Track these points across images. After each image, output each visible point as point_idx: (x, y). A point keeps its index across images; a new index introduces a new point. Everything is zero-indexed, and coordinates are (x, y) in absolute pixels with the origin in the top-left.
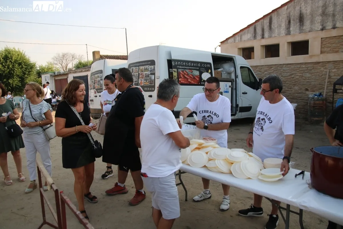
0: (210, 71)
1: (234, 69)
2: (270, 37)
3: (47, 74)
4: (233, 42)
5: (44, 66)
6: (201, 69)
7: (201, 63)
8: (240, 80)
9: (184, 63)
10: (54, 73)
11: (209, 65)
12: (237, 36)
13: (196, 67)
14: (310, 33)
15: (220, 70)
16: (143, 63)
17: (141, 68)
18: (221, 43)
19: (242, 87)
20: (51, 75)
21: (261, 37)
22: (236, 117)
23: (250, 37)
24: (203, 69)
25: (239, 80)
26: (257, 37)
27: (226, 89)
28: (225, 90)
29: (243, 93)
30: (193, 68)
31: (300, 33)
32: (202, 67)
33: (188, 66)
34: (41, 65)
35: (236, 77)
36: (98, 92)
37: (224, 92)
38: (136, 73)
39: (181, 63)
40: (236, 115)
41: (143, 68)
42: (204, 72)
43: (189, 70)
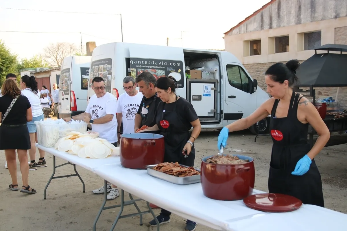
0: (180, 71)
1: (218, 68)
2: (279, 26)
3: (27, 70)
4: (238, 33)
5: (29, 60)
6: (168, 68)
7: (169, 62)
8: (225, 81)
9: (146, 62)
10: (36, 70)
11: (178, 64)
12: (242, 25)
13: (161, 65)
14: (323, 22)
15: (200, 69)
16: (103, 62)
17: (100, 67)
18: (225, 34)
19: (228, 89)
20: (32, 72)
21: (268, 27)
22: (220, 125)
23: (257, 28)
24: (171, 68)
25: (223, 80)
26: (264, 27)
27: (206, 91)
28: (206, 93)
29: (229, 97)
30: (158, 67)
31: (311, 22)
32: (170, 66)
33: (151, 65)
34: (25, 59)
35: (221, 77)
36: (65, 94)
37: (204, 96)
38: (97, 72)
39: (142, 62)
40: (221, 124)
41: (102, 67)
42: (172, 72)
43: (151, 70)
